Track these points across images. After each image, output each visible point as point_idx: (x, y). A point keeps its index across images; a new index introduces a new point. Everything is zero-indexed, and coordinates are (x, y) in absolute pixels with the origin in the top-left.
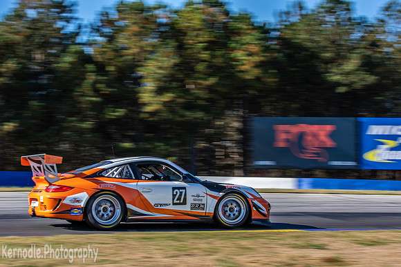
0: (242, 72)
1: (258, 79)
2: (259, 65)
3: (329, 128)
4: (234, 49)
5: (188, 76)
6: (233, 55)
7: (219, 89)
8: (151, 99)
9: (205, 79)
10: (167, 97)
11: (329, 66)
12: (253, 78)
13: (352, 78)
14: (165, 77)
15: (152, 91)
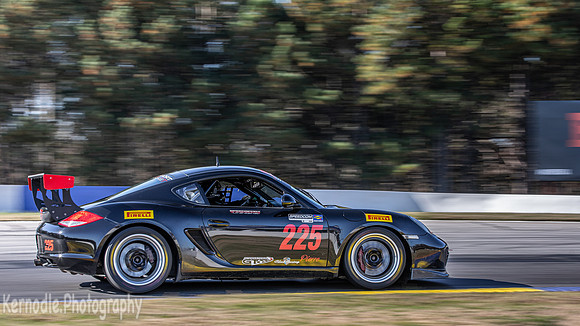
0: (519, 30)
1: (544, 42)
2: (547, 20)
5: (434, 38)
6: (504, 5)
7: (484, 58)
8: (376, 75)
9: (461, 43)
10: (403, 71)
12: (537, 39)
14: (399, 40)
15: (379, 63)
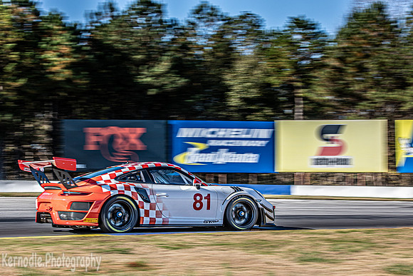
0: (53, 73)
1: (68, 81)
2: (69, 66)
3: (140, 131)
4: (44, 50)
6: (43, 56)
7: (28, 90)
9: (14, 81)
11: (140, 68)
12: (63, 79)
13: (163, 80)
